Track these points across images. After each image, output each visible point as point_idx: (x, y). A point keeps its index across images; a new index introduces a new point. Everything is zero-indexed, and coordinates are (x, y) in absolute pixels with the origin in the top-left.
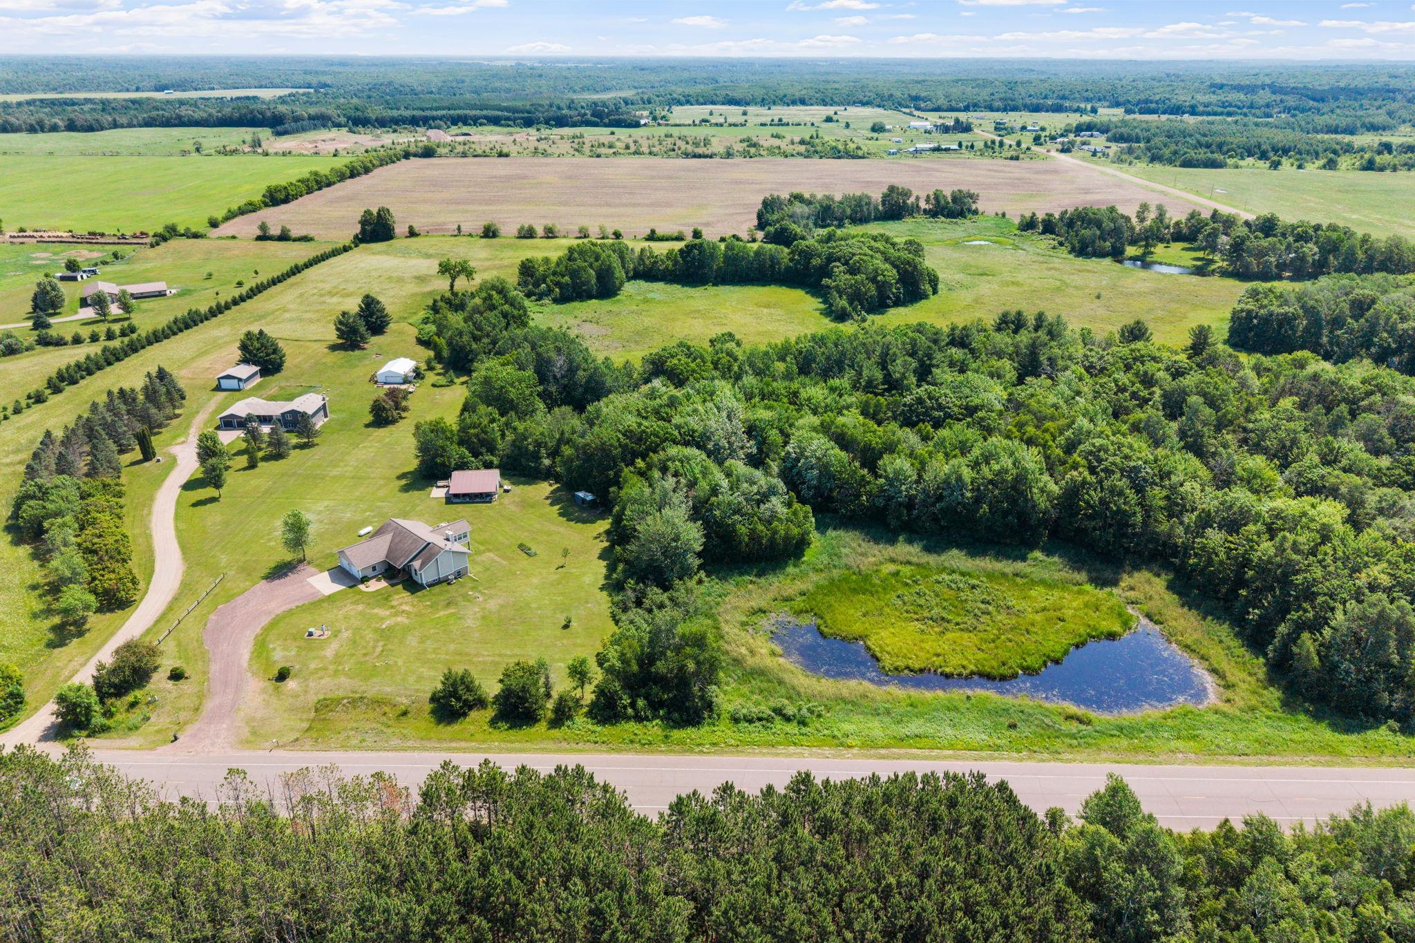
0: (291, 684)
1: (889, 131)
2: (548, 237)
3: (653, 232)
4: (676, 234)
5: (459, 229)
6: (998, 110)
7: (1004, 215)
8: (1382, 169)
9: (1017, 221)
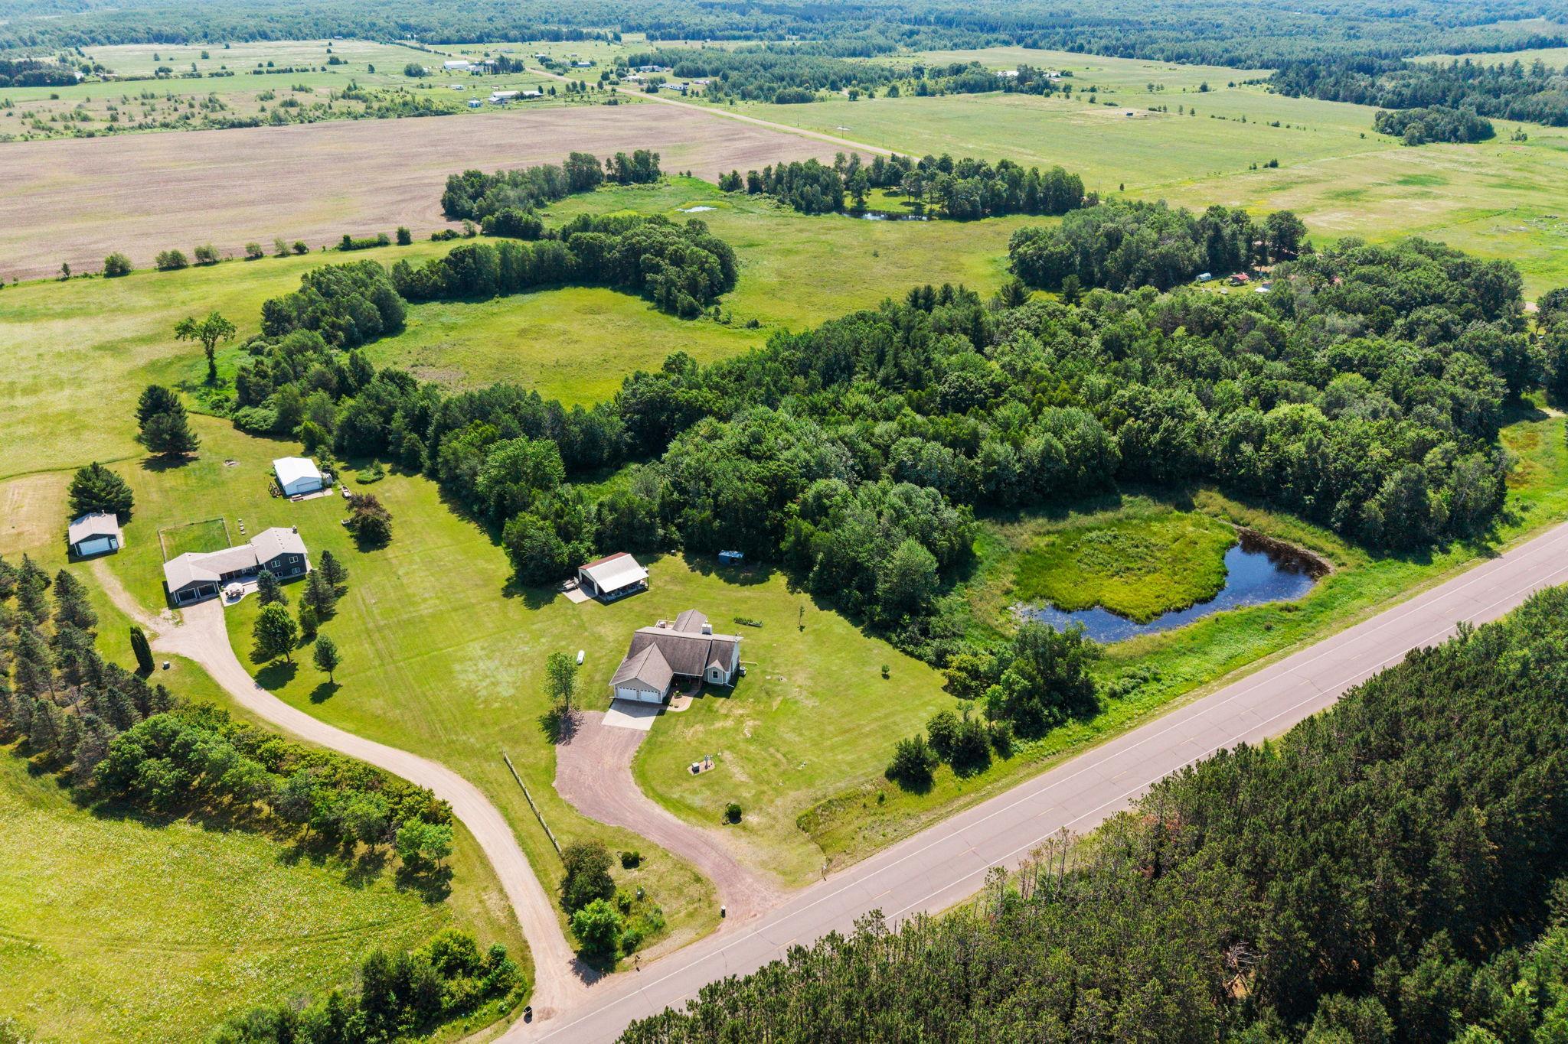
0: (750, 818)
1: (430, 74)
2: (206, 264)
3: (347, 239)
4: (376, 239)
5: (65, 268)
6: (516, 41)
7: (689, 174)
8: (933, 94)
9: (715, 181)
